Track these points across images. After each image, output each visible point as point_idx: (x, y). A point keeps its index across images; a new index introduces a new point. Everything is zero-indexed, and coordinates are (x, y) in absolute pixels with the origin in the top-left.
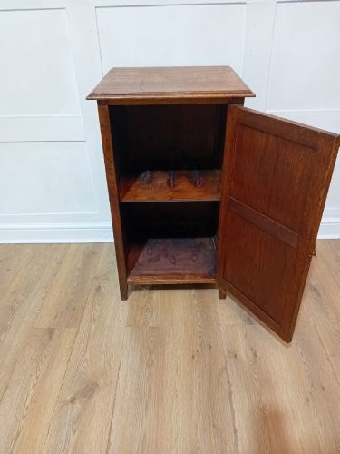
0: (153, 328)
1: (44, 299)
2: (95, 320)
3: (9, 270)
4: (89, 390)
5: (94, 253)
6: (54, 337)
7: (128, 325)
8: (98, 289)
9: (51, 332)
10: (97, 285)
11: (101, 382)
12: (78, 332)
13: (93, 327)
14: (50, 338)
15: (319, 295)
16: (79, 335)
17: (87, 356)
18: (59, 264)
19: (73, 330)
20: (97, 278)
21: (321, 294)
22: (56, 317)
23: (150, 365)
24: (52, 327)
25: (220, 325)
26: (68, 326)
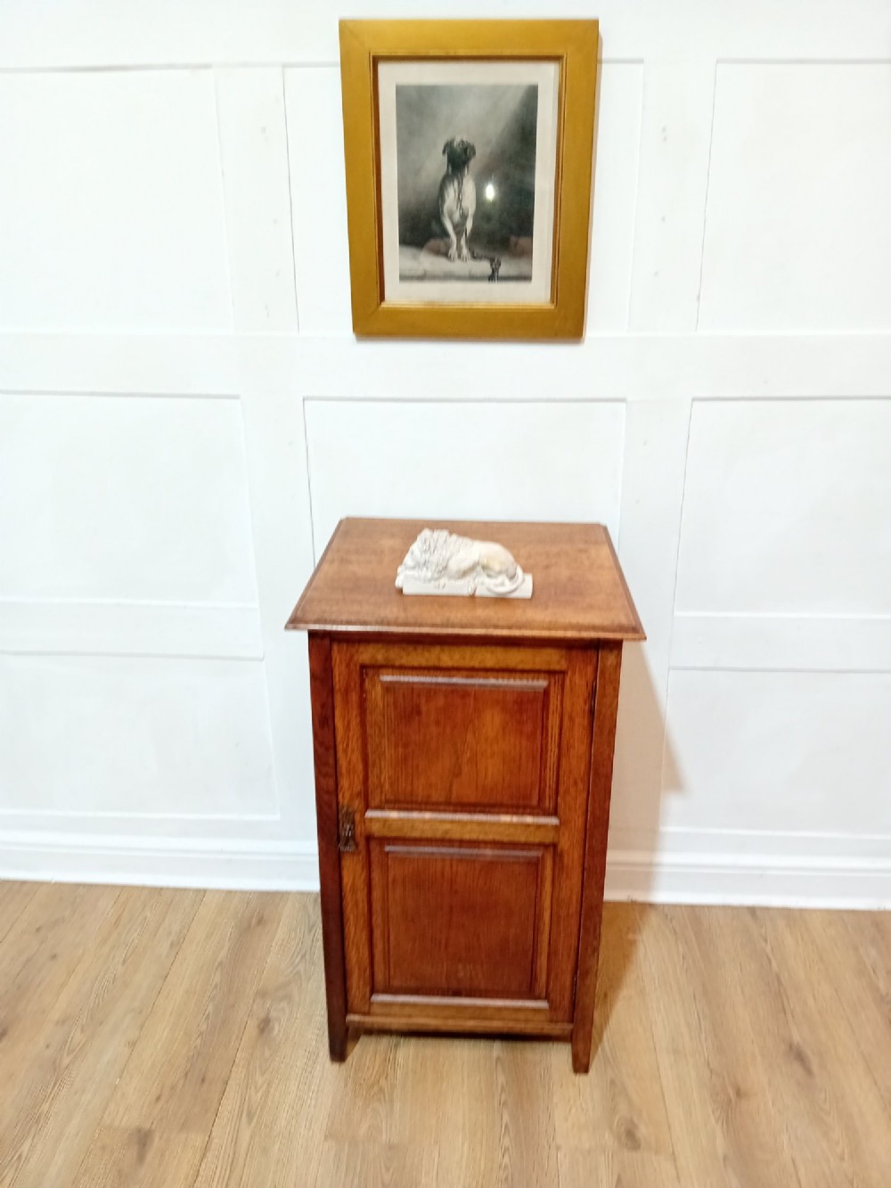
0: (391, 1147)
1: (132, 1045)
2: (250, 1116)
3: (54, 957)
5: (261, 921)
6: (149, 1157)
7: (330, 1136)
8: (265, 1026)
9: (142, 1139)
10: (262, 1015)
12: (206, 1149)
13: (246, 1135)
14: (141, 1157)
15: (809, 1071)
16: (209, 1155)
18: (176, 946)
19: (198, 1140)
20: (263, 994)
21: (815, 1068)
22: (158, 1099)
24: (147, 1126)
25: (558, 1148)
26: (184, 1126)
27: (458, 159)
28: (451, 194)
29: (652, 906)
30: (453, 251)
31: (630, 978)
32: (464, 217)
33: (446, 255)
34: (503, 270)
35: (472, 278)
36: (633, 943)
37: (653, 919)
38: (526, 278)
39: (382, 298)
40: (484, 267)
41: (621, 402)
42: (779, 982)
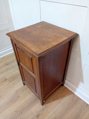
7: (16, 91)
9: (6, 80)
14: (4, 81)
17: (4, 91)
19: (9, 83)
22: (10, 77)
23: (8, 104)
24: (7, 79)
25: (31, 110)
26: (9, 81)
29: (74, 94)
31: (60, 100)
36: (65, 96)
37: (72, 95)
41: (87, 7)
42: (79, 117)
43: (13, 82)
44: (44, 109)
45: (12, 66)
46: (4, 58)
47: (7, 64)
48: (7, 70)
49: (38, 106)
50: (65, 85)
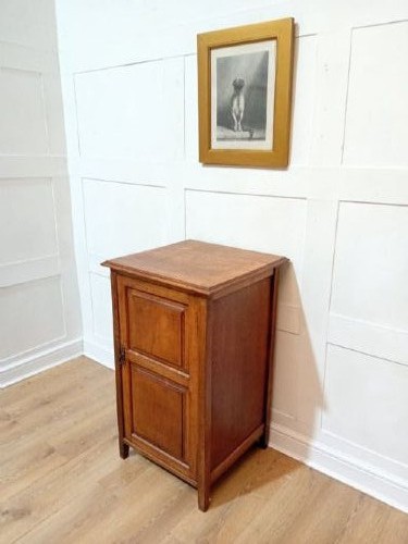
0: (115, 497)
1: (75, 423)
4: (21, 513)
6: (49, 458)
7: (99, 482)
9: (51, 451)
11: (33, 514)
12: (63, 465)
14: (46, 457)
17: (49, 487)
19: (64, 460)
22: (66, 443)
26: (65, 455)
27: (238, 87)
28: (235, 102)
30: (235, 128)
32: (240, 112)
33: (233, 129)
34: (255, 135)
35: (243, 139)
38: (263, 139)
39: (210, 148)
40: (247, 134)
41: (305, 199)
42: (343, 533)
43: (83, 456)
44: (217, 525)
45: (65, 408)
46: (29, 383)
47: (46, 403)
48: (50, 420)
49: (194, 519)
50: (270, 445)
